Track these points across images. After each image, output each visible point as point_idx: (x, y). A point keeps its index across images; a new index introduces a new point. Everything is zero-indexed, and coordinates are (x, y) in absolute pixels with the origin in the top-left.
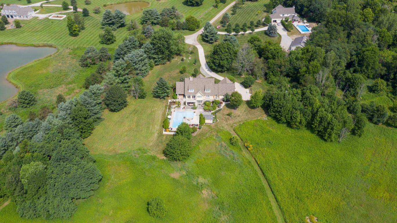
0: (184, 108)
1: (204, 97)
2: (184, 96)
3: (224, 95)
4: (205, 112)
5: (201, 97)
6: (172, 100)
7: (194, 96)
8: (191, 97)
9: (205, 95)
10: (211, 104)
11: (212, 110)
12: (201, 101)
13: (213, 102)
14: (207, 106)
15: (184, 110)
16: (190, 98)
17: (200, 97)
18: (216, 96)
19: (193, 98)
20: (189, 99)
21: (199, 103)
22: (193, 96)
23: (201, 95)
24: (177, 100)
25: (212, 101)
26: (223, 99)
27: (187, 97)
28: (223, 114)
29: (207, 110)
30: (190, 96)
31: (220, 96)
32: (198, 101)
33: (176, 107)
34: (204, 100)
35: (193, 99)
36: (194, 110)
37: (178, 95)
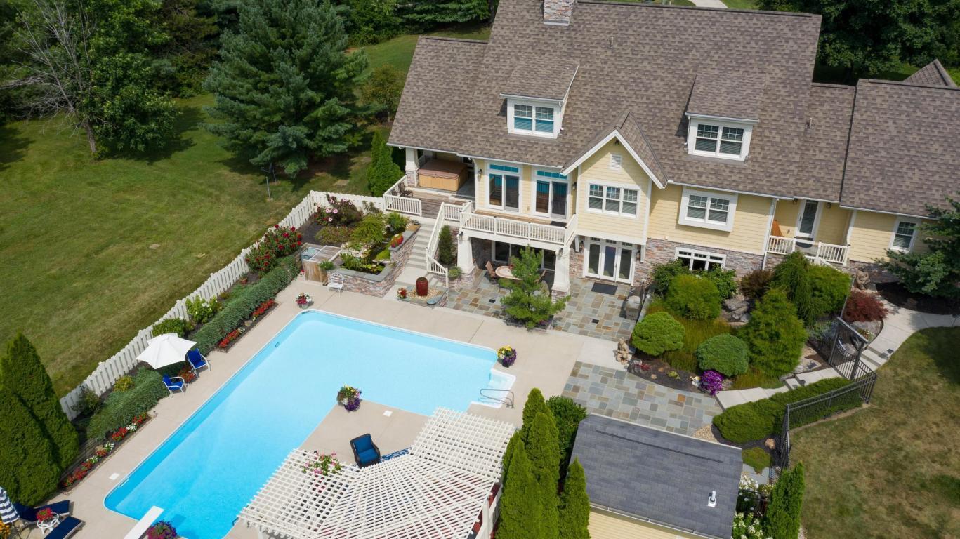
0: (422, 287)
1: (667, 206)
2: (465, 172)
3: (905, 231)
4: (631, 384)
5: (631, 207)
6: (341, 197)
7: (561, 191)
8: (527, 191)
9: (674, 192)
10: (738, 302)
11: (737, 382)
12: (626, 255)
13: (757, 286)
14: (685, 313)
15: (414, 309)
16: (513, 201)
17: (613, 205)
18: (807, 225)
19: (542, 206)
20: (501, 209)
21: (601, 275)
22: (542, 189)
23: (625, 182)
24: (383, 203)
25: (743, 271)
26: (897, 265)
27: (482, 186)
28: (895, 469)
29: (664, 356)
30: (513, 183)
31: (853, 233)
32: (595, 251)
33: (348, 264)
34: (664, 245)
35: (548, 216)
36: (517, 338)
37: (411, 165)
